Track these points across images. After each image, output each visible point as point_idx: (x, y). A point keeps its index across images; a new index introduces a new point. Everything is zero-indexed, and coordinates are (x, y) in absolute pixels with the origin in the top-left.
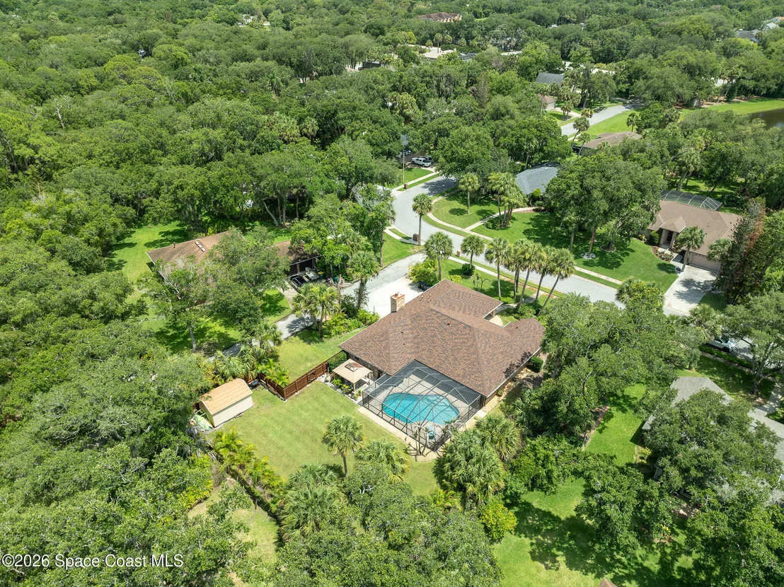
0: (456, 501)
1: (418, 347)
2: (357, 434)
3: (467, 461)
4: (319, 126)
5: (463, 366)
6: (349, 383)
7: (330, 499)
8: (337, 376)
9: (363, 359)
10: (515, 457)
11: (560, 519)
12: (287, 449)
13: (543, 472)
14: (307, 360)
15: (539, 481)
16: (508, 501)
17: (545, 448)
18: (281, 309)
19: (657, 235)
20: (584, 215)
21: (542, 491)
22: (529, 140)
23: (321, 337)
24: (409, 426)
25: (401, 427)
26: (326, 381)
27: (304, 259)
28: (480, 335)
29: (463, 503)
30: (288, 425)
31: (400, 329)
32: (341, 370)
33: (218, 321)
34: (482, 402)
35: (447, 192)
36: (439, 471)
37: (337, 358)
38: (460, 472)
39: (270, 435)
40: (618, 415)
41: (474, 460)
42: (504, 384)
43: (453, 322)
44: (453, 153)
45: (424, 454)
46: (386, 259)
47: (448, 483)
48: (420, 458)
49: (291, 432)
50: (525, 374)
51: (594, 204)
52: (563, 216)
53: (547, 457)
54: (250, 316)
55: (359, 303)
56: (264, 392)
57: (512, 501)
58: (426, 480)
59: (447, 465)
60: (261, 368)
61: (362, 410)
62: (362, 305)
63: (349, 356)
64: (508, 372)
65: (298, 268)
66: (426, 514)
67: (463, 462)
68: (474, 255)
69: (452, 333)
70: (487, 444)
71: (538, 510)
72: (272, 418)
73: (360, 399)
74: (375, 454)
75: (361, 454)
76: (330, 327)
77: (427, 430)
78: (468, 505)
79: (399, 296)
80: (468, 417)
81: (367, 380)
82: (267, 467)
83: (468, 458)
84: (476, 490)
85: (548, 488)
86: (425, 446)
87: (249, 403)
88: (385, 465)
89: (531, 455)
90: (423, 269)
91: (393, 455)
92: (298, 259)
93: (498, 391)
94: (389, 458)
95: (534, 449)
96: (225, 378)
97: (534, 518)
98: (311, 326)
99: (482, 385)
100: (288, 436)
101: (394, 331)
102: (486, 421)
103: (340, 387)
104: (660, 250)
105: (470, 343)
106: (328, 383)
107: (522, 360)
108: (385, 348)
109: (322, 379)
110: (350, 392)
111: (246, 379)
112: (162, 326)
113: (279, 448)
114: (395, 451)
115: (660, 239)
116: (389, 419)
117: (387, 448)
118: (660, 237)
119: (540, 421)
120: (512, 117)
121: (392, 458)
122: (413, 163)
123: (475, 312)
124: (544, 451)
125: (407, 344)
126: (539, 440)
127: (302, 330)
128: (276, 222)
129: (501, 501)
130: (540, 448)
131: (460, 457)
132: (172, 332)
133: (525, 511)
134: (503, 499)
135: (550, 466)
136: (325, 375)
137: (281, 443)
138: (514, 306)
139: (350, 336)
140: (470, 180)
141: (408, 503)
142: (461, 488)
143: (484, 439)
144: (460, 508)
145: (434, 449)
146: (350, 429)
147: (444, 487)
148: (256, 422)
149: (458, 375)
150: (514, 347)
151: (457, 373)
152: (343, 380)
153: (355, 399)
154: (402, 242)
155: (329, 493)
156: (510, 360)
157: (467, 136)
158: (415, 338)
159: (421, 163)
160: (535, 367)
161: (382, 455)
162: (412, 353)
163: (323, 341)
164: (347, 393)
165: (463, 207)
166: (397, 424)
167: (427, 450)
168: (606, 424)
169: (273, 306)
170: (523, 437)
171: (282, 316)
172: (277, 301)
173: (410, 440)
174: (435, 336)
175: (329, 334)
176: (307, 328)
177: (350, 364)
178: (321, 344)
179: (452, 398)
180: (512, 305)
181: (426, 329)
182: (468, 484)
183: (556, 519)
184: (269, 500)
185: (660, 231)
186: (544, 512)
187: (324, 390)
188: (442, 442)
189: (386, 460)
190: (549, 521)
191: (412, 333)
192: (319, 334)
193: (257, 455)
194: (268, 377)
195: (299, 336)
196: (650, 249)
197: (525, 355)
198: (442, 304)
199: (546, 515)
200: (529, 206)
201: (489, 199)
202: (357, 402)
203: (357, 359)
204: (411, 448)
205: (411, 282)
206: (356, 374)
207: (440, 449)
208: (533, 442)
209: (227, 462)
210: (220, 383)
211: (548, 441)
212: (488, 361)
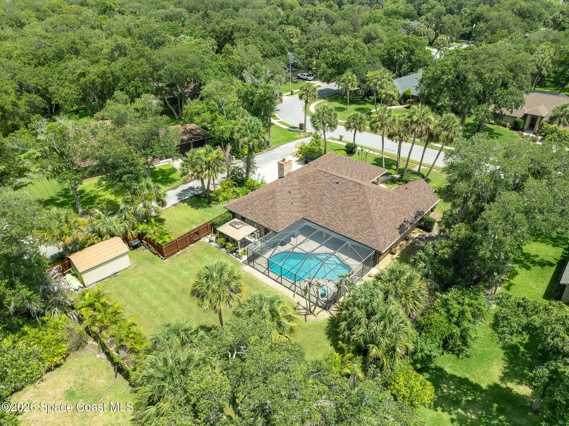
0: (356, 367)
1: (306, 206)
2: (233, 285)
3: (369, 317)
4: (218, 45)
5: (354, 221)
6: (234, 241)
7: (198, 365)
8: (222, 234)
9: (249, 218)
10: (422, 315)
11: (481, 387)
12: (161, 309)
13: (456, 331)
14: (193, 222)
15: (451, 342)
16: (419, 366)
17: (459, 303)
18: (173, 181)
19: (522, 120)
20: (457, 100)
21: (453, 353)
22: (399, 51)
23: (210, 203)
24: (297, 284)
25: (289, 285)
26: (211, 241)
27: (197, 138)
28: (371, 192)
29: (365, 370)
30: (166, 285)
31: (288, 189)
32: (226, 229)
33: (110, 190)
34: (376, 258)
35: (329, 97)
36: (333, 331)
37: (222, 218)
38: (362, 331)
39: (144, 294)
40: (522, 272)
41: (377, 316)
42: (397, 243)
43: (342, 181)
44: (333, 59)
45: (315, 312)
46: (274, 142)
47: (344, 345)
48: (310, 317)
49: (167, 292)
50: (417, 233)
51: (470, 86)
52: (437, 101)
53: (462, 313)
54: (131, 172)
55: (248, 171)
56: (144, 252)
57: (423, 364)
58: (318, 342)
59: (343, 324)
60: (141, 227)
61: (247, 268)
62: (250, 174)
63: (234, 215)
64: (402, 228)
65: (192, 145)
66: (326, 388)
67: (364, 321)
68: (357, 132)
69: (341, 191)
70: (391, 298)
71: (453, 377)
72: (149, 278)
73: (245, 258)
74: (256, 309)
75: (240, 310)
76: (218, 194)
77: (318, 285)
78: (371, 371)
79: (286, 161)
80: (361, 274)
81: (252, 240)
82: (134, 329)
83: (369, 315)
84: (380, 353)
85: (461, 351)
86: (316, 304)
87: (125, 263)
88: (268, 322)
89: (442, 311)
90: (309, 147)
91: (278, 309)
92: (192, 138)
93: (391, 248)
94: (274, 313)
95: (445, 304)
96: (101, 236)
97: (449, 386)
98: (200, 194)
99: (377, 240)
100: (164, 295)
101: (282, 191)
102: (387, 273)
103: (224, 247)
104: (525, 134)
105: (360, 200)
106: (213, 243)
107: (416, 217)
108: (272, 206)
109: (206, 240)
110: (235, 251)
111: (125, 239)
112: (53, 195)
113: (152, 308)
114: (281, 305)
115: (524, 124)
116: (276, 277)
117: (272, 302)
118: (525, 122)
119: (450, 272)
120: (381, 41)
121: (278, 314)
122: (299, 78)
123: (362, 176)
124: (458, 306)
125: (295, 204)
126: (452, 294)
127: (191, 197)
128: (177, 116)
129: (410, 367)
130: (454, 303)
131: (359, 313)
132: (62, 199)
133: (438, 377)
134: (412, 364)
135: (465, 324)
136: (209, 236)
137: (156, 303)
138: (398, 176)
139: (237, 201)
140: (350, 78)
141: (299, 370)
142: (362, 351)
143: (386, 293)
144: (361, 375)
145: (326, 308)
146: (226, 277)
147: (340, 350)
148: (131, 281)
149: (350, 232)
150: (406, 205)
151: (348, 229)
152: (228, 239)
153: (240, 257)
154: (290, 130)
155: (197, 358)
156: (403, 217)
157: (346, 44)
158: (303, 197)
159: (305, 77)
160: (426, 225)
161: (266, 309)
162: (300, 211)
163: (210, 207)
164: (232, 253)
165: (342, 106)
166: (284, 282)
167: (318, 309)
168: (512, 281)
169: (165, 178)
170: (432, 291)
171: (173, 186)
172: (169, 174)
173: (298, 298)
174: (324, 194)
175: (217, 200)
176: (196, 196)
177: (234, 222)
178: (208, 209)
179: (344, 257)
180: (395, 176)
181: (314, 189)
182: (371, 346)
183: (476, 388)
184: (129, 368)
185: (526, 116)
186: (460, 378)
187: (207, 250)
188: (334, 300)
189: (270, 316)
190: (468, 390)
191: (300, 193)
192: (207, 200)
193: (126, 315)
194: (148, 236)
195: (188, 202)
196: (516, 133)
197: (419, 213)
198: (329, 167)
199: (463, 382)
200: (401, 104)
201: (365, 101)
202: (241, 261)
203: (243, 219)
204: (300, 307)
205: (298, 159)
206: (240, 232)
207: (333, 308)
208: (444, 296)
209: (87, 323)
210: (96, 241)
211: (463, 294)
212: (381, 217)
